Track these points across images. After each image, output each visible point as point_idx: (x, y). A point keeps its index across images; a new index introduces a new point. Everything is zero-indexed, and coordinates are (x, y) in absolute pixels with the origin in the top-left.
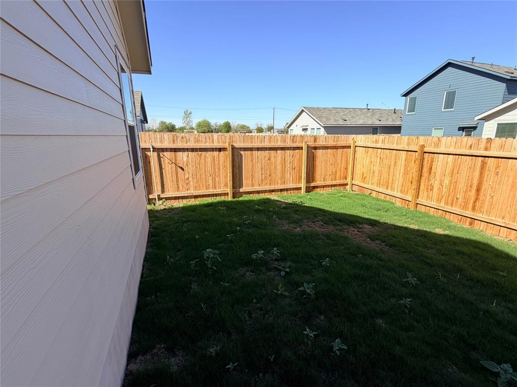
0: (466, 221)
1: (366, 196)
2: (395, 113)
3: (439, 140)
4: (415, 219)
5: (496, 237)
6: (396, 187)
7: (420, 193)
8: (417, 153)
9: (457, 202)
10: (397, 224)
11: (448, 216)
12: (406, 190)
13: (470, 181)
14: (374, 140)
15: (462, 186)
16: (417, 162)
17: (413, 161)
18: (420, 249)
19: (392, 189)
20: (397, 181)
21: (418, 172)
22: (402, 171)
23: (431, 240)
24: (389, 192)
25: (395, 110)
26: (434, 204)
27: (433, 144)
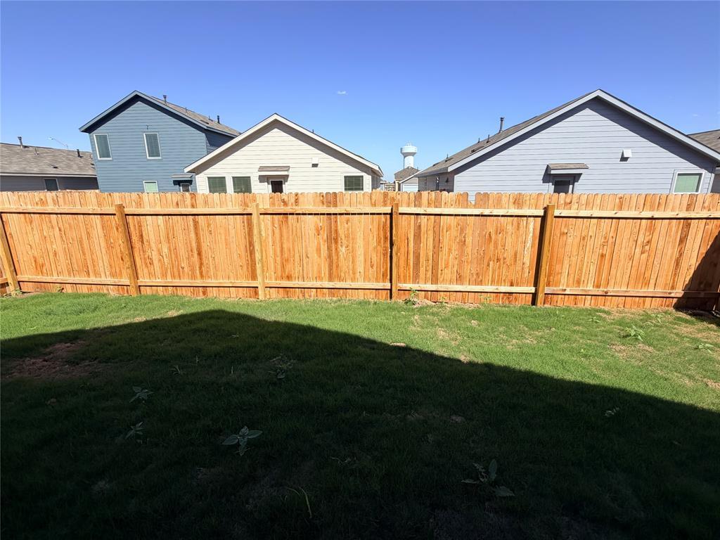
0: (199, 292)
1: (52, 295)
2: (79, 156)
3: (140, 198)
4: (139, 307)
5: (229, 300)
6: (102, 269)
7: (139, 271)
8: (116, 217)
9: (183, 272)
10: (115, 324)
11: (179, 291)
12: (118, 271)
13: (189, 245)
14: (37, 199)
15: (183, 252)
16: (120, 230)
17: (115, 229)
18: (149, 346)
19: (97, 274)
20: (100, 262)
21: (125, 242)
22: (103, 244)
23: (163, 329)
24: (93, 279)
25: (78, 152)
26: (159, 281)
27: (134, 203)
